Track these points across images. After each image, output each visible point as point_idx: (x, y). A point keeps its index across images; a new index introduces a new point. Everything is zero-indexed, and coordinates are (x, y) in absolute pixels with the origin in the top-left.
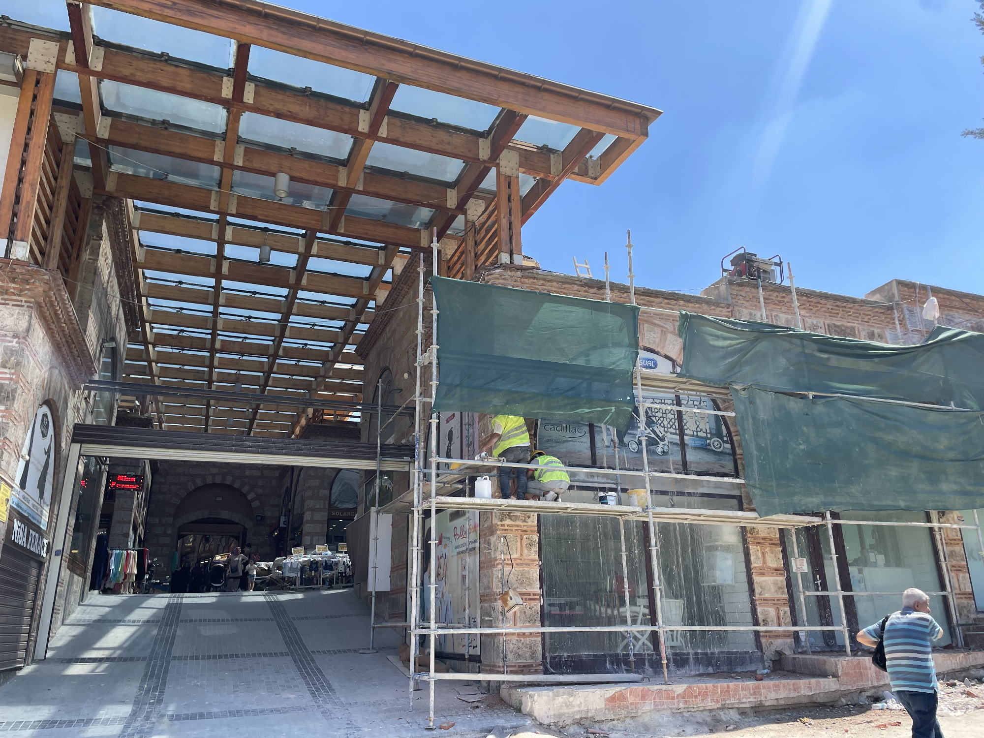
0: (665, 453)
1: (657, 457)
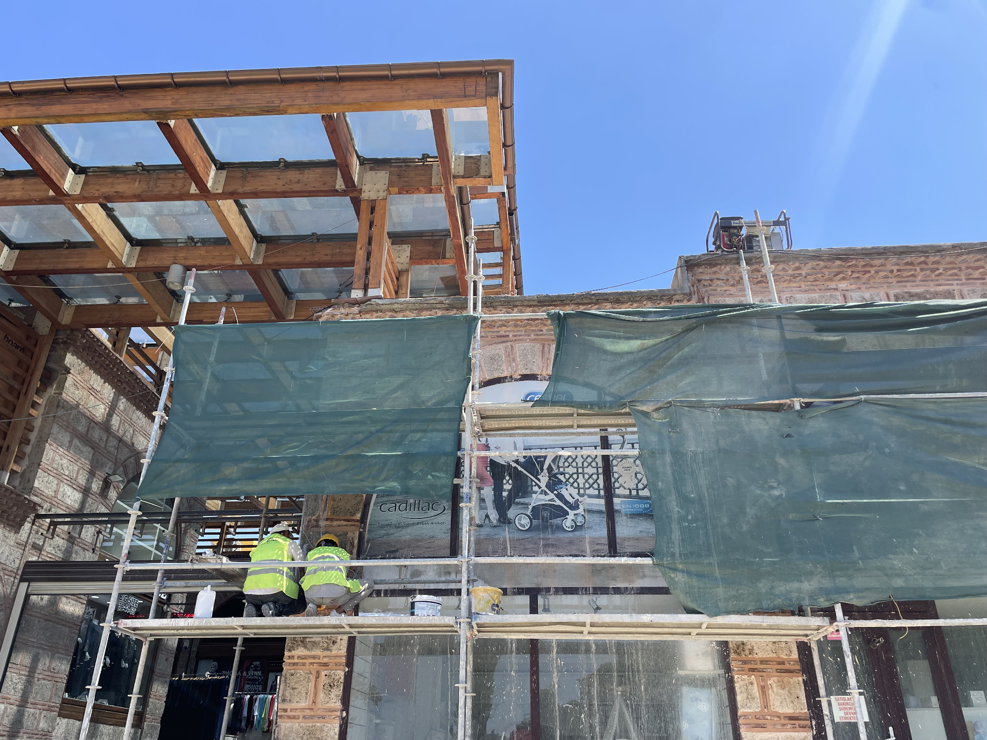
0: (577, 528)
1: (561, 535)
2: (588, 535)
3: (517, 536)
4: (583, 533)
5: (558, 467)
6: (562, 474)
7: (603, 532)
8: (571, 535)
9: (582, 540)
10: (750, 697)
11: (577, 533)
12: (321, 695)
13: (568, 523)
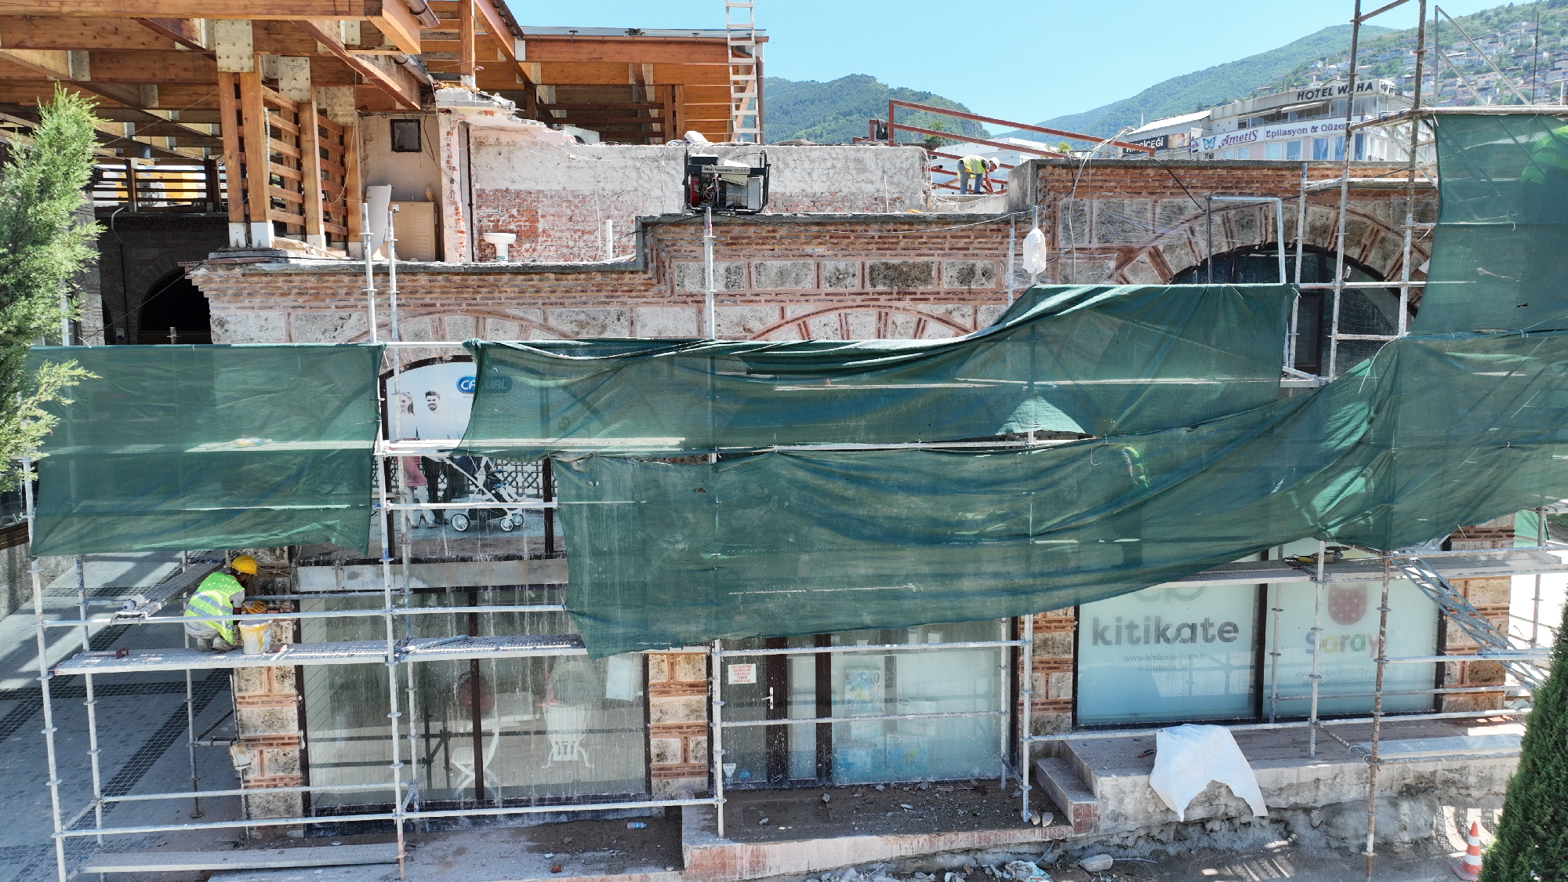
0: (515, 528)
1: (500, 535)
2: (525, 534)
3: (454, 536)
4: (520, 533)
5: (496, 465)
6: (500, 472)
7: (541, 533)
8: (508, 535)
9: (519, 540)
10: (660, 671)
11: (515, 533)
12: (276, 685)
13: (506, 523)
